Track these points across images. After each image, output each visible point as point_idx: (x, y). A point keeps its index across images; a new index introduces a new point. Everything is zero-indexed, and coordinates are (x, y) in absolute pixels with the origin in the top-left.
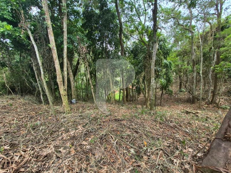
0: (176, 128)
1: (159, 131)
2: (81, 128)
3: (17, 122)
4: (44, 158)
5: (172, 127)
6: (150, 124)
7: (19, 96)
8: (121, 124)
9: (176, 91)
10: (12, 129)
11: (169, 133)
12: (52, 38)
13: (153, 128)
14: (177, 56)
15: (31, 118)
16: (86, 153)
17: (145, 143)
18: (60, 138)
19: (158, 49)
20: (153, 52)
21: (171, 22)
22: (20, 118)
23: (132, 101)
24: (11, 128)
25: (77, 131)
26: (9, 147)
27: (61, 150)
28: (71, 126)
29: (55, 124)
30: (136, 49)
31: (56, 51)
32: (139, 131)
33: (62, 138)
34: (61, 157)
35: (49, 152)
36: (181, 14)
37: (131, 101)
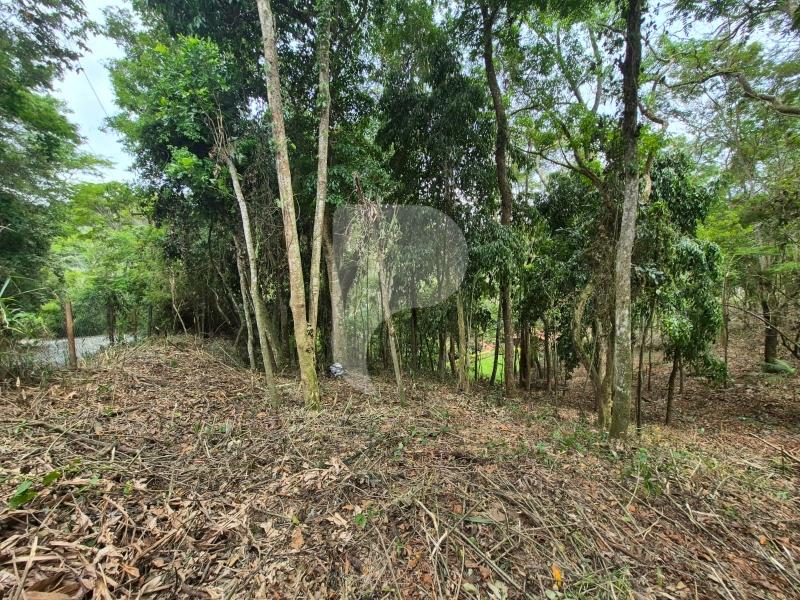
0: (721, 536)
1: (629, 533)
2: (337, 466)
3: (179, 414)
4: (218, 541)
5: (697, 530)
6: (595, 496)
7: (198, 339)
8: (473, 476)
9: (748, 367)
10: (164, 432)
11: (678, 554)
12: (285, 181)
13: (604, 516)
14: (746, 221)
15: (214, 408)
16: (334, 555)
17: (558, 575)
18: (272, 486)
19: (653, 197)
20: (625, 213)
21: (715, 91)
22: (186, 404)
23: (545, 387)
24: (162, 428)
25: (325, 472)
26: (145, 485)
27: (267, 526)
28: (312, 453)
29: (270, 438)
30: (562, 199)
31: (293, 216)
32: (536, 516)
33: (278, 489)
34: (260, 552)
35: (233, 525)
36: (761, 53)
37: (538, 389)
